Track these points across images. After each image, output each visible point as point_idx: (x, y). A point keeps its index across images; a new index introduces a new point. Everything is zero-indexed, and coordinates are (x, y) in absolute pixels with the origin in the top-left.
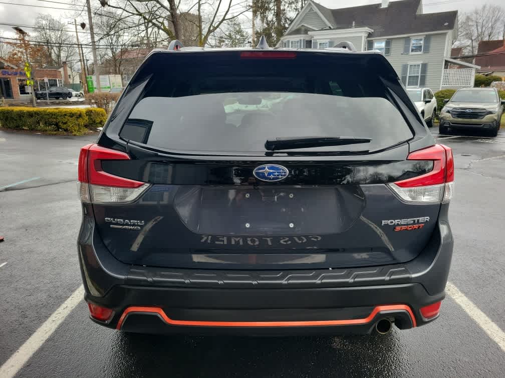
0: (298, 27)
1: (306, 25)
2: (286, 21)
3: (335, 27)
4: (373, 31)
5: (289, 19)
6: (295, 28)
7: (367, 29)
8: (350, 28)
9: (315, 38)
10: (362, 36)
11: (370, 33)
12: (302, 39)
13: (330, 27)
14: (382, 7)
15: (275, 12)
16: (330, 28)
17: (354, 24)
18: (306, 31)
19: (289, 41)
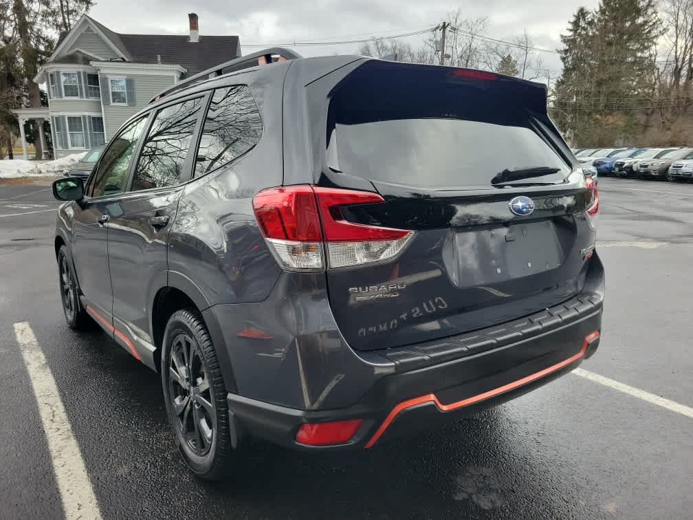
0: (70, 52)
1: (83, 51)
2: (38, 41)
3: (131, 59)
4: (186, 71)
5: (44, 39)
6: (65, 53)
7: (178, 67)
8: (154, 63)
9: (102, 71)
10: (173, 77)
11: (182, 73)
12: (81, 70)
13: (123, 58)
14: (191, 41)
15: (16, 24)
16: (124, 61)
17: (159, 59)
18: (87, 60)
19: (58, 73)
